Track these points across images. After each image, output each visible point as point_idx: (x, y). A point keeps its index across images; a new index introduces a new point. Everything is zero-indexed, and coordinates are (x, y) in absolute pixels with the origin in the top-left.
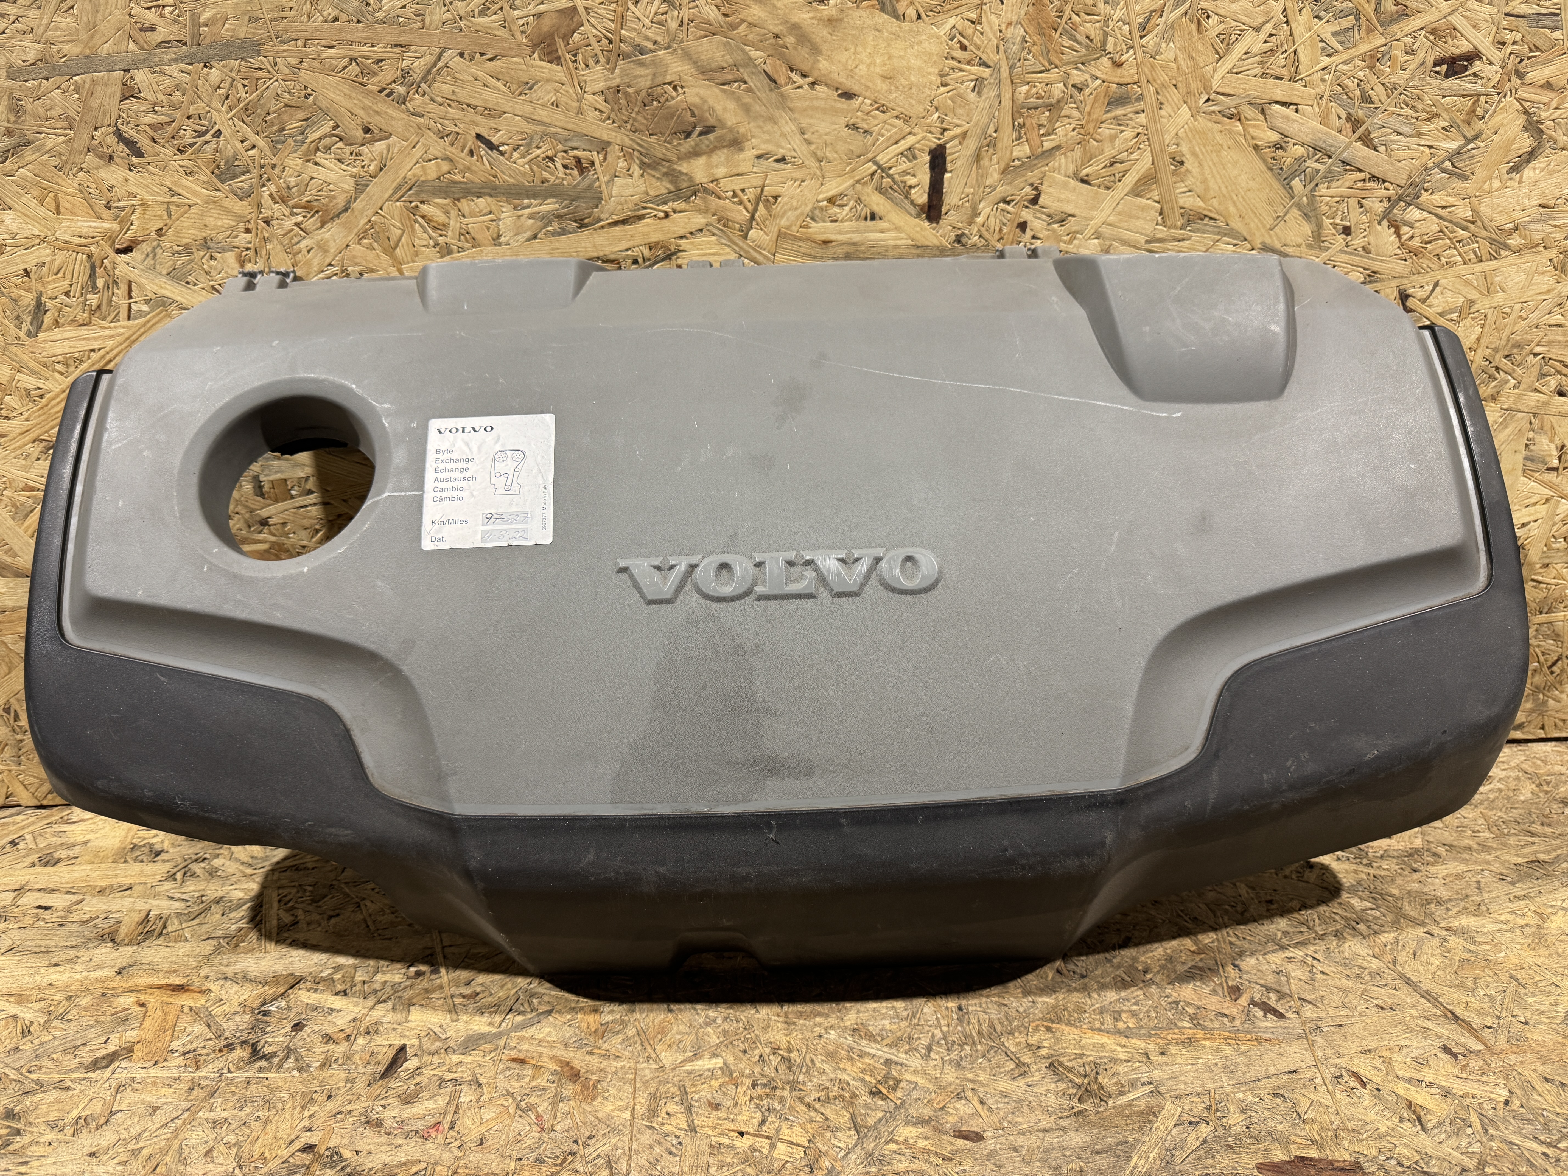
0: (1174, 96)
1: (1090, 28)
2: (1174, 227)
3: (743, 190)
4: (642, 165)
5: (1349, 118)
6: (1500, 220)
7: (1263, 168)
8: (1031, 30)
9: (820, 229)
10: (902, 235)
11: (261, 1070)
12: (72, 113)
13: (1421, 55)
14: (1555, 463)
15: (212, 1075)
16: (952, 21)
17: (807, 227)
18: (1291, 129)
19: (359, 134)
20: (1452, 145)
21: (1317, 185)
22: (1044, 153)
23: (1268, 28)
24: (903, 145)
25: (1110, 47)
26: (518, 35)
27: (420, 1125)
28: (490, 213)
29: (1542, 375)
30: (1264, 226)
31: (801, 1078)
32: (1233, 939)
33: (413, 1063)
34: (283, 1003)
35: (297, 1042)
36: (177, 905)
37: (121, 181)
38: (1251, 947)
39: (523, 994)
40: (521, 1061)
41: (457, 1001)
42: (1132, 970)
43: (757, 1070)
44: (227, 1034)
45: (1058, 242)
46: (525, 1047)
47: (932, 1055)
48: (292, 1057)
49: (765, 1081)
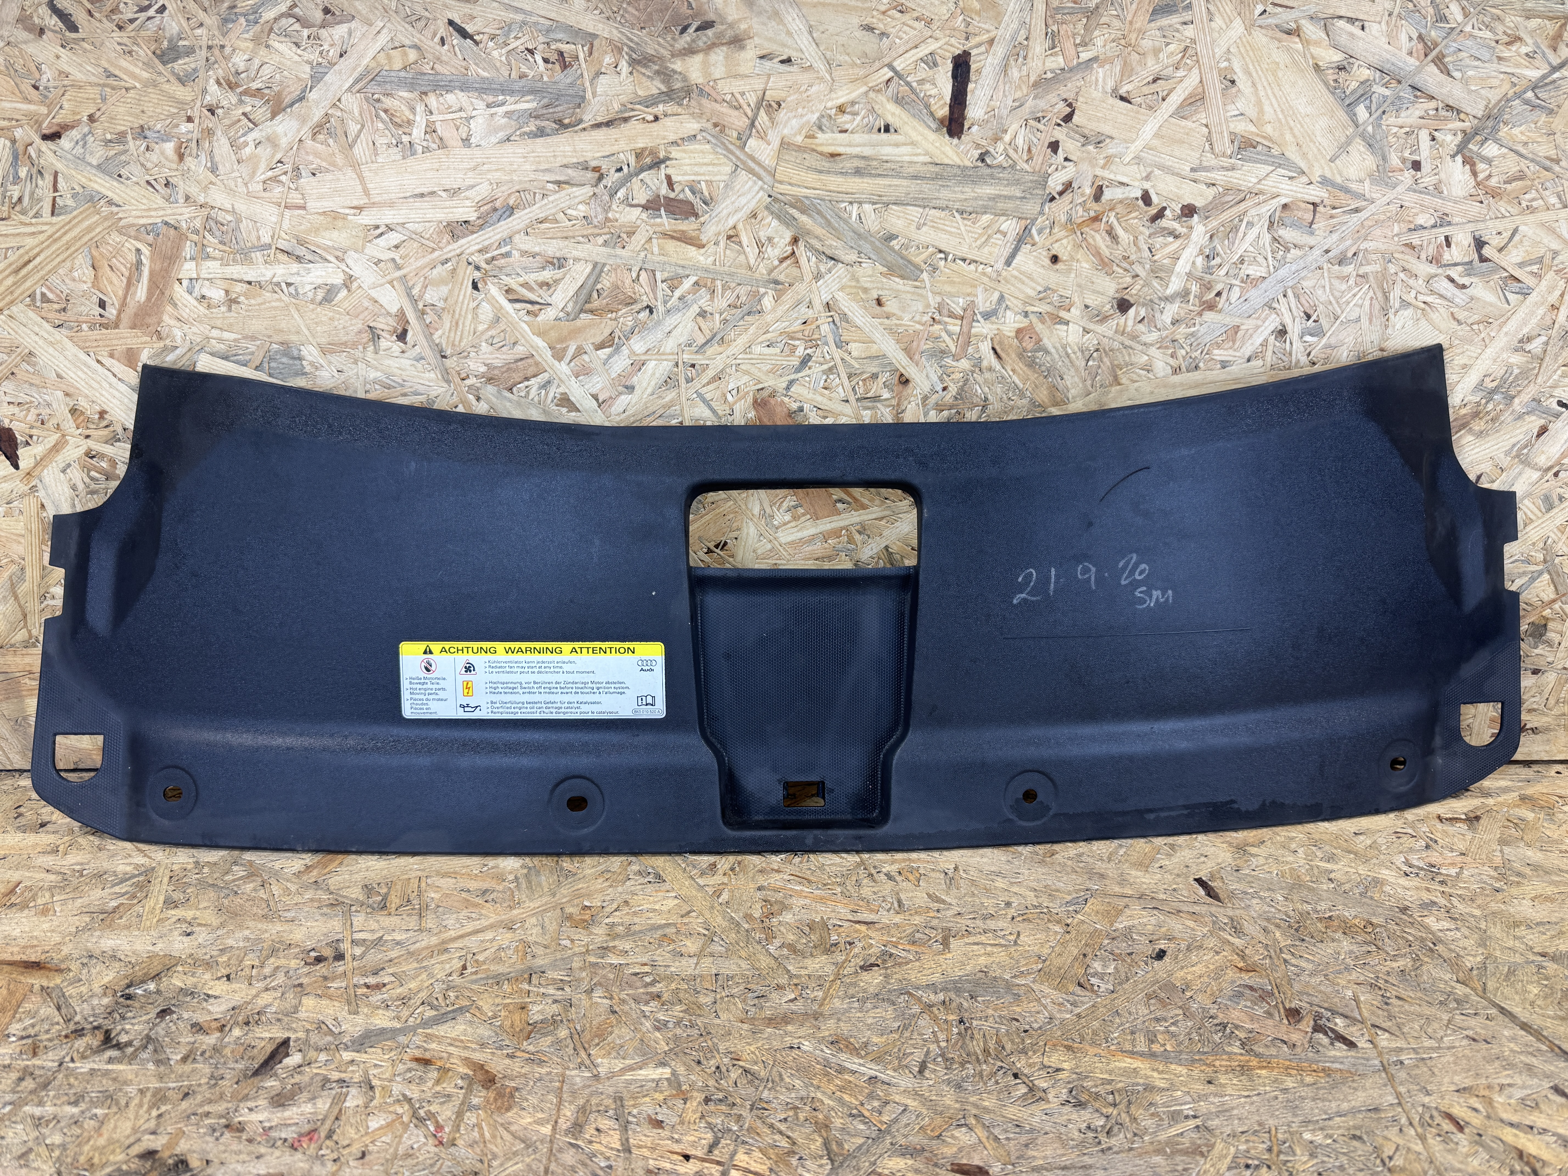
2: (1224, 155)
3: (743, 94)
4: (633, 63)
9: (828, 141)
10: (919, 151)
11: (110, 1061)
15: (50, 1064)
17: (813, 137)
21: (1384, 112)
22: (1079, 64)
24: (923, 51)
27: (289, 1134)
28: (461, 110)
30: (1324, 157)
31: (765, 1094)
32: (1288, 957)
33: (294, 1059)
34: (152, 986)
35: (160, 1030)
36: (52, 877)
37: (52, 58)
38: (1310, 966)
39: (438, 987)
40: (426, 1062)
41: (360, 991)
42: (1169, 987)
43: (711, 1083)
44: (78, 1018)
45: (1093, 166)
46: (433, 1046)
47: (927, 1073)
48: (150, 1047)
49: (720, 1096)
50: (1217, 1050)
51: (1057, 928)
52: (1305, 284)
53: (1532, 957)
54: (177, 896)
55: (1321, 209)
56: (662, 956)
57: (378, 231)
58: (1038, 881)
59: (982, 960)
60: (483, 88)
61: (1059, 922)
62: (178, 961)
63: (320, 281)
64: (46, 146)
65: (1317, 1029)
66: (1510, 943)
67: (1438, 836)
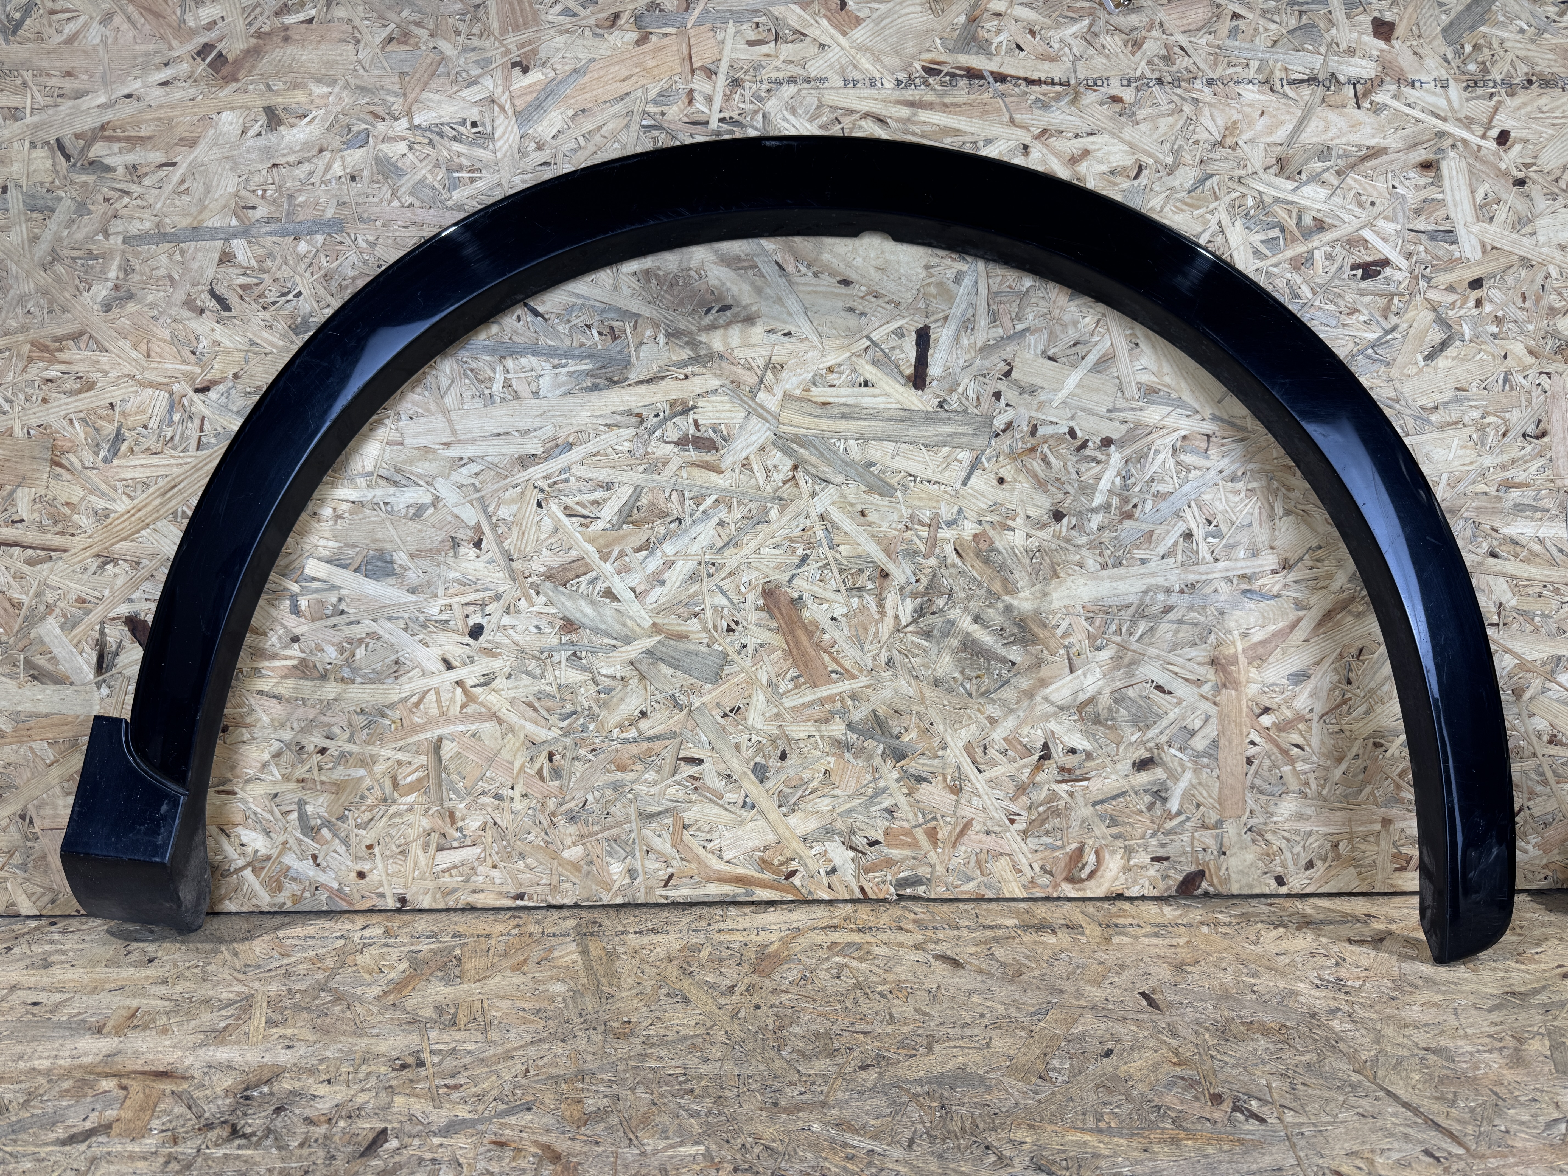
2: (1133, 400)
3: (754, 359)
4: (668, 335)
6: (1421, 400)
9: (820, 393)
10: (892, 400)
11: (240, 1147)
12: (174, 273)
13: (1339, 260)
14: (1495, 618)
15: (189, 1151)
17: (808, 390)
20: (1372, 336)
22: (1015, 333)
24: (893, 326)
28: (532, 370)
29: (1474, 538)
31: (783, 1165)
32: (1214, 1053)
33: (393, 1144)
34: (266, 1089)
35: (278, 1123)
36: (167, 1003)
37: (208, 331)
38: (1232, 1061)
39: (507, 1087)
40: (502, 1145)
41: (441, 1091)
42: (1115, 1077)
43: (738, 1156)
44: (207, 1115)
45: (1030, 410)
46: (507, 1132)
47: (915, 1147)
48: (271, 1137)
49: (747, 1166)
50: (1152, 1126)
51: (1023, 1034)
52: (1205, 497)
53: (1416, 1051)
54: (276, 1017)
55: (1213, 439)
56: (692, 1061)
57: (461, 462)
58: (1008, 996)
59: (960, 1060)
60: (550, 353)
61: (1023, 1028)
62: (284, 1070)
63: (412, 501)
64: (196, 397)
65: (1236, 1109)
66: (1400, 1040)
67: (1347, 955)
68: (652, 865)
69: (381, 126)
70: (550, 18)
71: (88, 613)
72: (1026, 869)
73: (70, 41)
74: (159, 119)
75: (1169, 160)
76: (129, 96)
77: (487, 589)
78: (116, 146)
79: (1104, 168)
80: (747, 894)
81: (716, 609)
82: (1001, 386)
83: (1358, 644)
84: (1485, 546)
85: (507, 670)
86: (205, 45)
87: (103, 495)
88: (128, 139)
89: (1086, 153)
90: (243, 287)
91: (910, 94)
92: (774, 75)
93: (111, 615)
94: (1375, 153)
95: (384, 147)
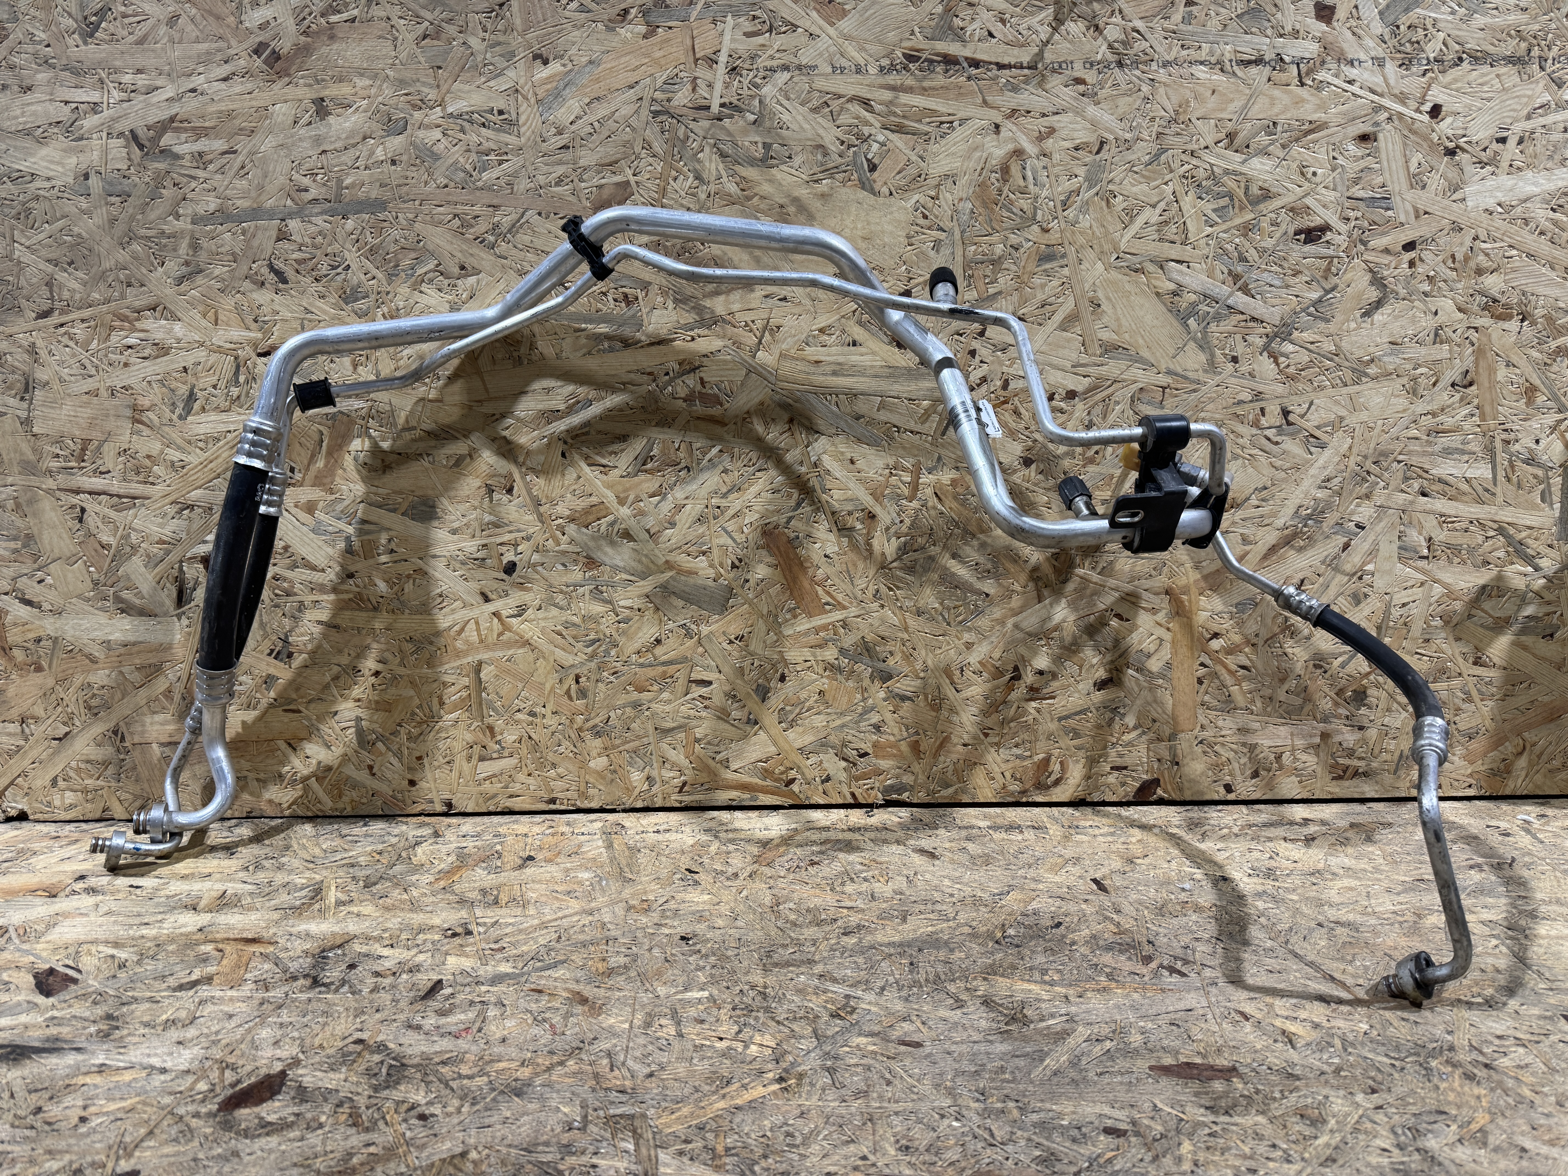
0: (1090, 254)
1: (1024, 203)
5: (1230, 272)
6: (1359, 353)
7: (1164, 310)
8: (977, 204)
12: (237, 250)
13: (1283, 227)
14: (1425, 552)
16: (916, 197)
18: (1186, 280)
19: (456, 270)
20: (1315, 296)
23: (1162, 205)
25: (1039, 217)
26: (584, 201)
29: (1406, 479)
68: (667, 774)
69: (418, 115)
70: (567, 13)
71: (168, 553)
72: (999, 777)
73: (141, 42)
74: (221, 112)
75: (1128, 136)
76: (193, 90)
77: (519, 531)
78: (183, 136)
79: (1068, 144)
80: (751, 799)
81: (723, 548)
82: (976, 344)
83: (1300, 576)
84: (1416, 486)
85: (537, 602)
86: (261, 44)
87: (179, 448)
88: (194, 129)
89: (1052, 131)
90: (298, 261)
91: (893, 79)
92: (769, 63)
93: (189, 555)
94: (1316, 127)
95: (421, 134)
